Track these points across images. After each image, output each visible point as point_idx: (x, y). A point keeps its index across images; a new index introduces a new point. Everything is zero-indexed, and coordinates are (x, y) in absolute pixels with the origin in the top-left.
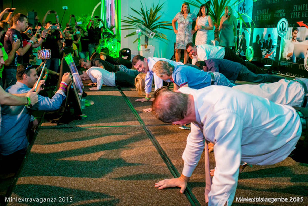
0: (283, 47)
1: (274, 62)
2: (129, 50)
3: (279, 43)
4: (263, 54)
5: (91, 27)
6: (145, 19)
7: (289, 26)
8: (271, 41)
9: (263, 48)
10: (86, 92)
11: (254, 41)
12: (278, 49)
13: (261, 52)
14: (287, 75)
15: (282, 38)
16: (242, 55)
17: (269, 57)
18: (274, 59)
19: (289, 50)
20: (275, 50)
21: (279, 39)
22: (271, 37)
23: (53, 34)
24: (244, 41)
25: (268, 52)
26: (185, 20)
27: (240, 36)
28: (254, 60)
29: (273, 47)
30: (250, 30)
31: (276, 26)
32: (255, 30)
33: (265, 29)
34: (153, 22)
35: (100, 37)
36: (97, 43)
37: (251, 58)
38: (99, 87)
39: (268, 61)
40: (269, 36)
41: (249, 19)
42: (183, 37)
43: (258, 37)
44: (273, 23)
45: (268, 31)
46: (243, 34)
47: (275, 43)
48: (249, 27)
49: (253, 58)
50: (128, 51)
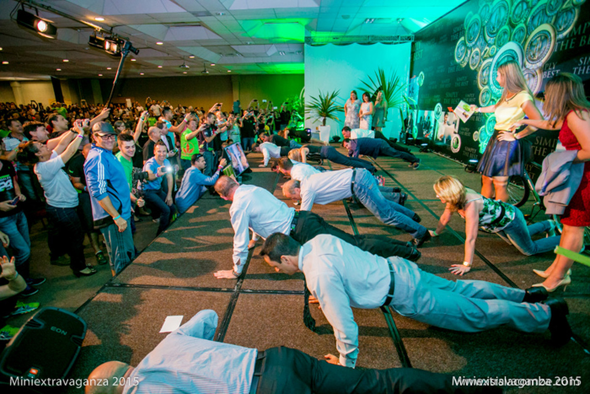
0: (438, 129)
1: (431, 141)
2: (309, 129)
3: (435, 125)
4: (424, 133)
5: (283, 111)
6: (322, 104)
7: (443, 111)
8: (430, 122)
9: (424, 128)
10: (252, 169)
11: (418, 122)
12: (434, 130)
13: (422, 132)
14: (439, 154)
15: (438, 121)
16: (410, 133)
17: (428, 137)
18: (431, 139)
19: (441, 132)
20: (432, 131)
21: (435, 121)
22: (430, 120)
23: (250, 119)
24: (412, 120)
25: (427, 132)
26: (351, 105)
27: (410, 117)
28: (418, 138)
29: (431, 128)
30: (416, 111)
31: (433, 110)
32: (420, 111)
33: (426, 112)
34: (329, 106)
35: (289, 119)
36: (287, 124)
37: (415, 136)
38: (266, 164)
39: (426, 141)
40: (429, 118)
41: (415, 102)
42: (350, 119)
43: (421, 118)
44: (431, 107)
45: (429, 114)
46: (412, 114)
47: (432, 125)
48: (414, 109)
49: (418, 137)
50: (309, 131)
